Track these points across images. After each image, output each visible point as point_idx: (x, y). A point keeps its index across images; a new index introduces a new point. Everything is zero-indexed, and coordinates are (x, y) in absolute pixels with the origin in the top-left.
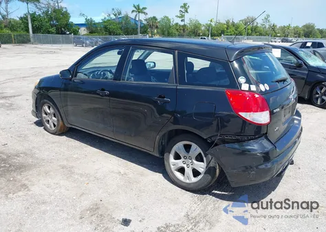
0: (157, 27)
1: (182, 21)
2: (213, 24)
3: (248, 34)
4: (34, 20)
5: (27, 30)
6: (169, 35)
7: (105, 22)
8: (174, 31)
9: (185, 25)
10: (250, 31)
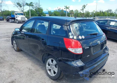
0: (73, 13)
1: (83, 11)
2: (94, 12)
3: (108, 16)
4: (32, 12)
5: (29, 15)
6: (78, 16)
7: (54, 12)
8: (80, 15)
9: (84, 13)
10: (109, 15)
